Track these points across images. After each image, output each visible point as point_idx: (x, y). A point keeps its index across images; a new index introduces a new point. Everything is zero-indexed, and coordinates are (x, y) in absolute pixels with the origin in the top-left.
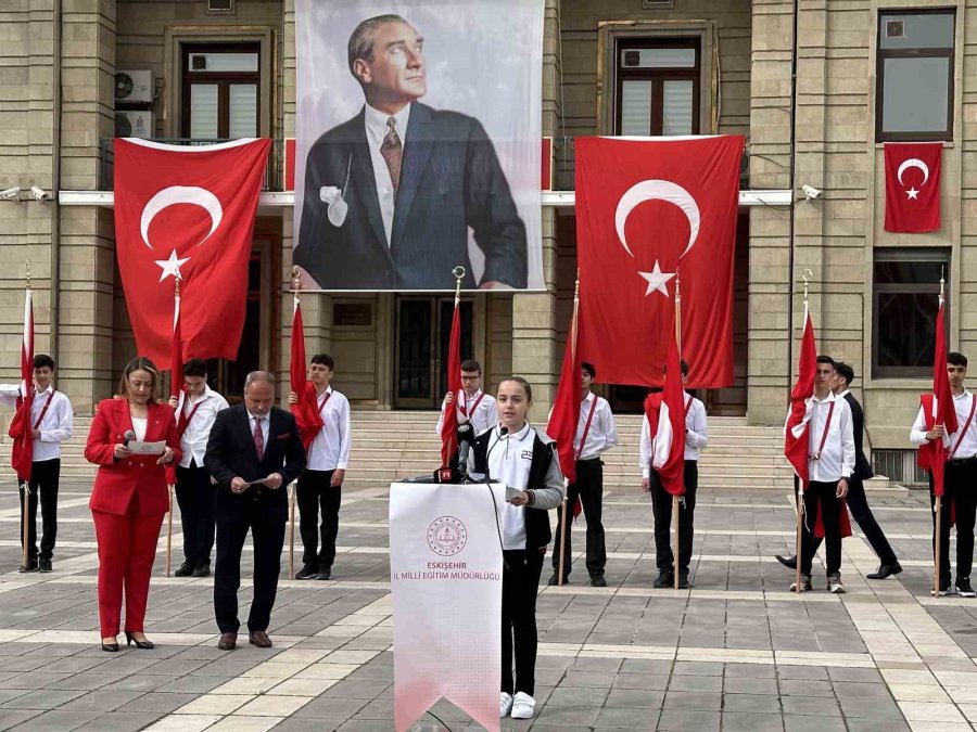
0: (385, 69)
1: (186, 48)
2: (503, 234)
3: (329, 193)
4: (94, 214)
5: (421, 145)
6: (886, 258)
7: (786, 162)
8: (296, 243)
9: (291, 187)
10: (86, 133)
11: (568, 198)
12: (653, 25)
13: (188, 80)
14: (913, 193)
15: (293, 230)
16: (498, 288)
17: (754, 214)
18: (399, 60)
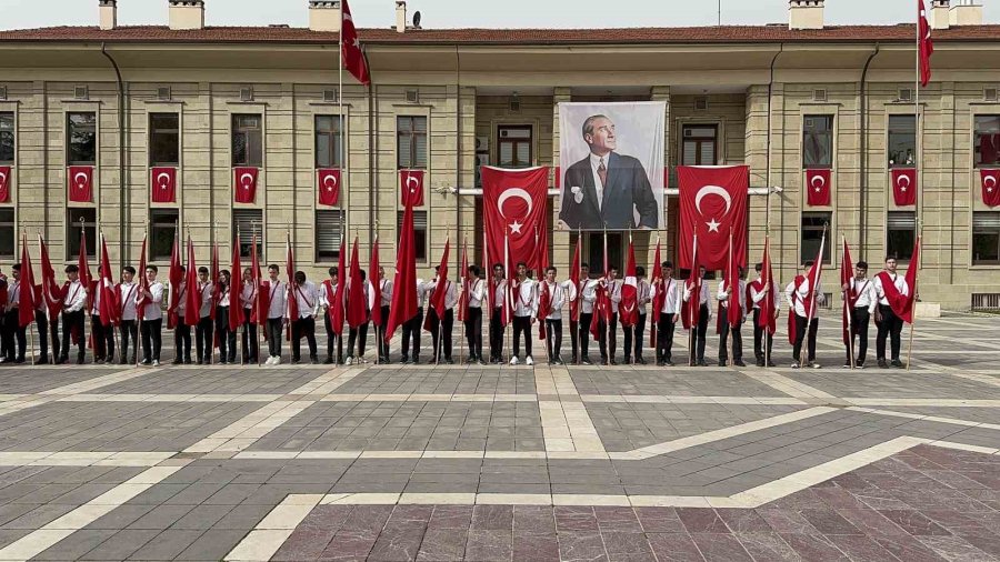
0: (598, 137)
1: (500, 127)
2: (648, 205)
3: (575, 189)
4: (473, 198)
5: (614, 169)
6: (806, 215)
7: (765, 176)
8: (560, 210)
9: (558, 186)
10: (469, 164)
11: (676, 191)
12: (698, 119)
13: (500, 141)
14: (818, 190)
15: (558, 206)
16: (645, 228)
17: (752, 198)
18: (604, 134)
